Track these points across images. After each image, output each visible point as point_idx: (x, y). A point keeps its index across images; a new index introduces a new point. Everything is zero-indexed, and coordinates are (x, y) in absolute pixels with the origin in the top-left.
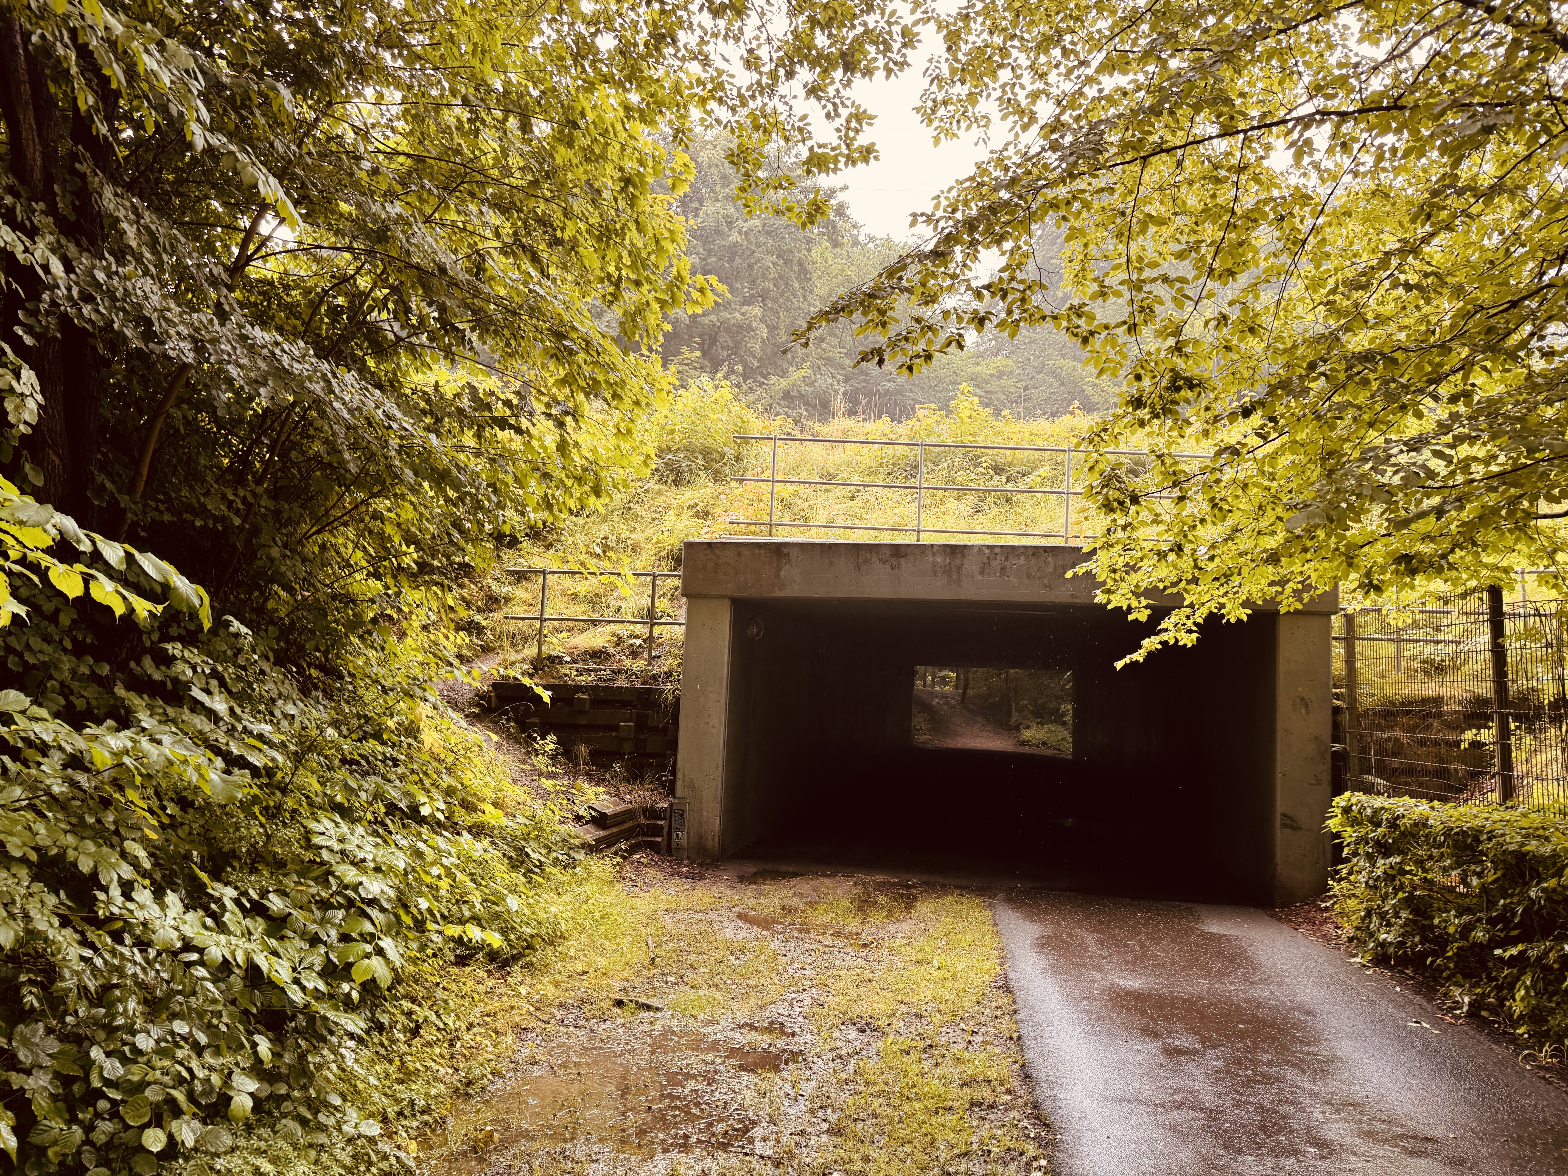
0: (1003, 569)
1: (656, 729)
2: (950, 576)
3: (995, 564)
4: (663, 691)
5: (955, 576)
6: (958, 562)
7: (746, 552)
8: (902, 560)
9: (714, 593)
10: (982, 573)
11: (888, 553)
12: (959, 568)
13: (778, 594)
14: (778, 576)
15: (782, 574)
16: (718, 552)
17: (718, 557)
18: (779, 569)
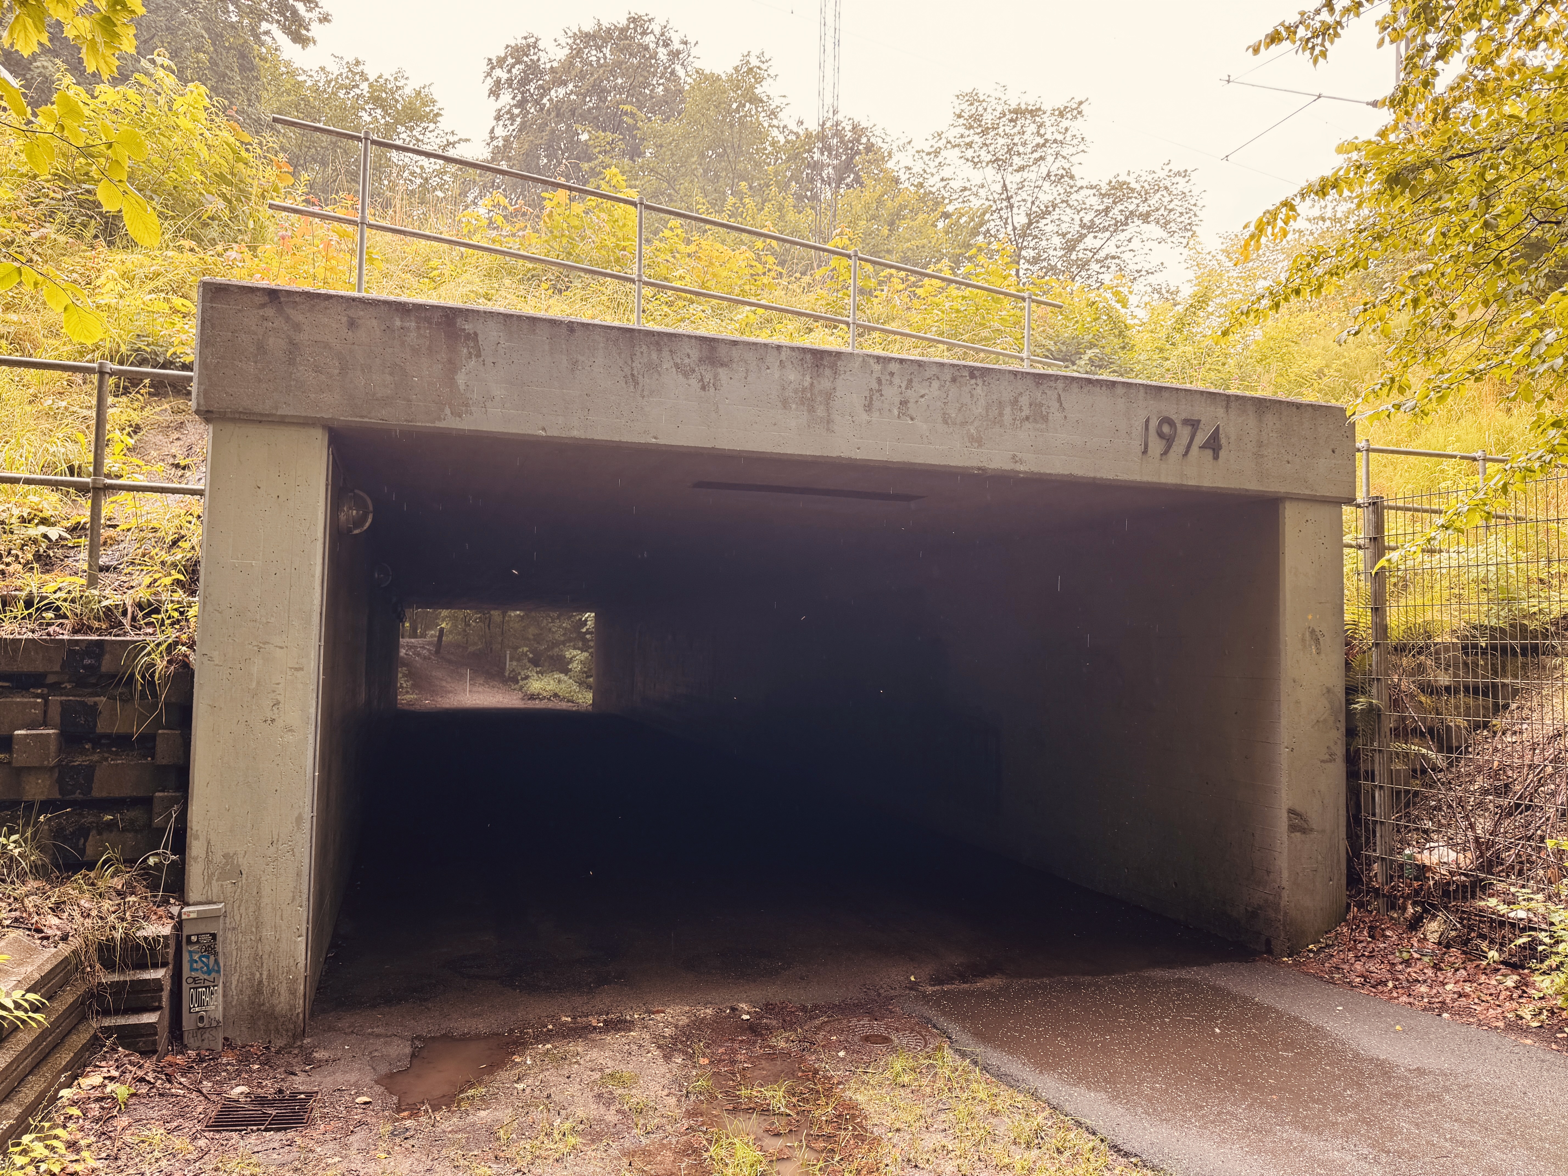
0: (904, 403)
1: (122, 742)
2: (812, 410)
3: (891, 393)
4: (139, 648)
5: (821, 411)
6: (825, 384)
7: (370, 322)
8: (722, 372)
9: (284, 411)
10: (868, 408)
11: (695, 354)
12: (829, 396)
13: (450, 422)
14: (451, 382)
15: (461, 379)
16: (297, 316)
17: (297, 327)
18: (452, 368)
